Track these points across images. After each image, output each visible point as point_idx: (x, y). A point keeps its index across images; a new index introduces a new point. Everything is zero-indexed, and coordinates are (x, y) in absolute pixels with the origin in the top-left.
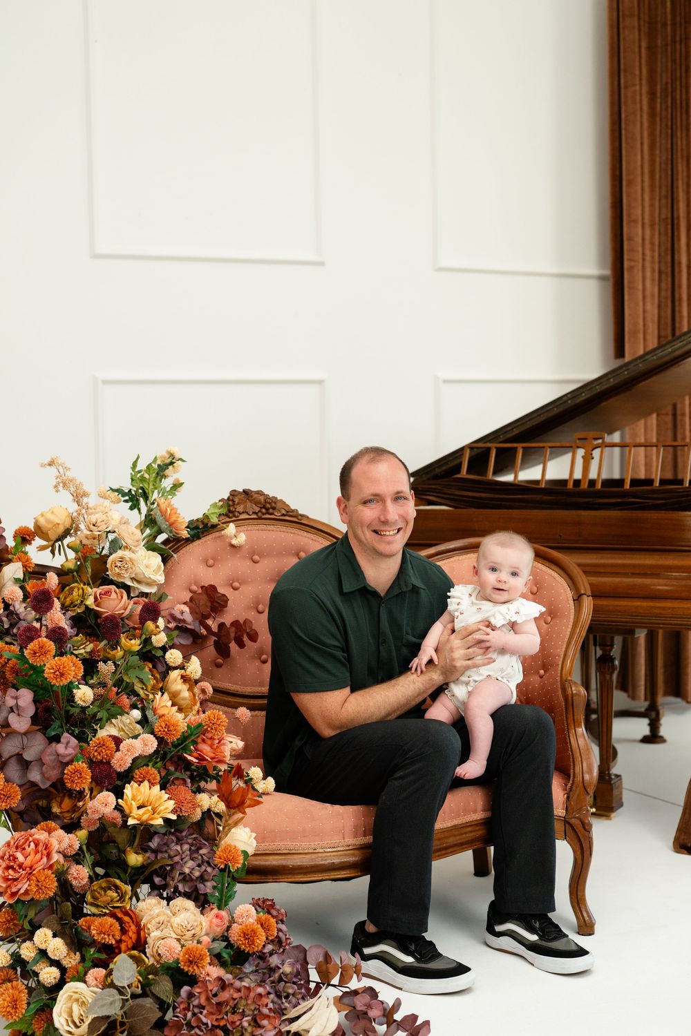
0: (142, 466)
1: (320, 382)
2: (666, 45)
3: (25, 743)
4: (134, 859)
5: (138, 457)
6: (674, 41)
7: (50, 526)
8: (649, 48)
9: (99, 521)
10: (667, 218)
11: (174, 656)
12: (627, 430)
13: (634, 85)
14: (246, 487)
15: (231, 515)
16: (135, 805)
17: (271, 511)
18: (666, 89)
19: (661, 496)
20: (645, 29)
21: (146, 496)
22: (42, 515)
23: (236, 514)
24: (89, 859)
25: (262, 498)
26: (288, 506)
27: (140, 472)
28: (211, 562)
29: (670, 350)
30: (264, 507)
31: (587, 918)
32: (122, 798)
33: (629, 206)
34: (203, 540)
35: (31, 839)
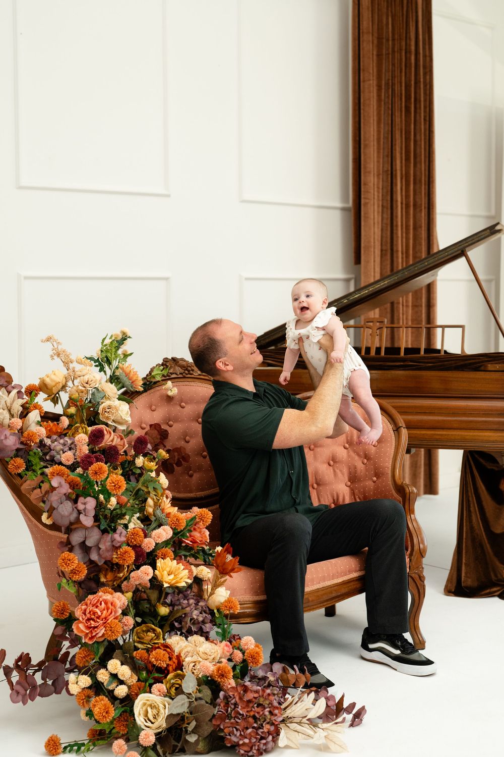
1: (167, 279)
2: (388, 54)
3: (87, 534)
4: (164, 610)
5: (107, 335)
6: (393, 51)
8: (378, 55)
9: (90, 380)
10: (388, 170)
13: (369, 80)
14: (174, 356)
16: (165, 573)
17: (191, 372)
18: (388, 84)
19: (430, 361)
20: (375, 42)
21: (109, 363)
24: (133, 611)
25: (185, 364)
27: (106, 345)
28: (153, 407)
29: (426, 264)
30: (187, 370)
31: (421, 639)
32: (156, 569)
33: (365, 161)
34: (148, 392)
35: (101, 599)
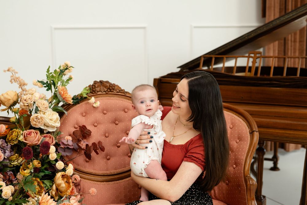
0: (51, 71)
1: (144, 28)
5: (49, 67)
7: (6, 100)
11: (60, 165)
12: (266, 47)
14: (101, 79)
15: (93, 92)
17: (112, 90)
22: (2, 95)
23: (96, 92)
25: (108, 85)
26: (120, 88)
27: (51, 73)
28: (84, 114)
34: (81, 104)
